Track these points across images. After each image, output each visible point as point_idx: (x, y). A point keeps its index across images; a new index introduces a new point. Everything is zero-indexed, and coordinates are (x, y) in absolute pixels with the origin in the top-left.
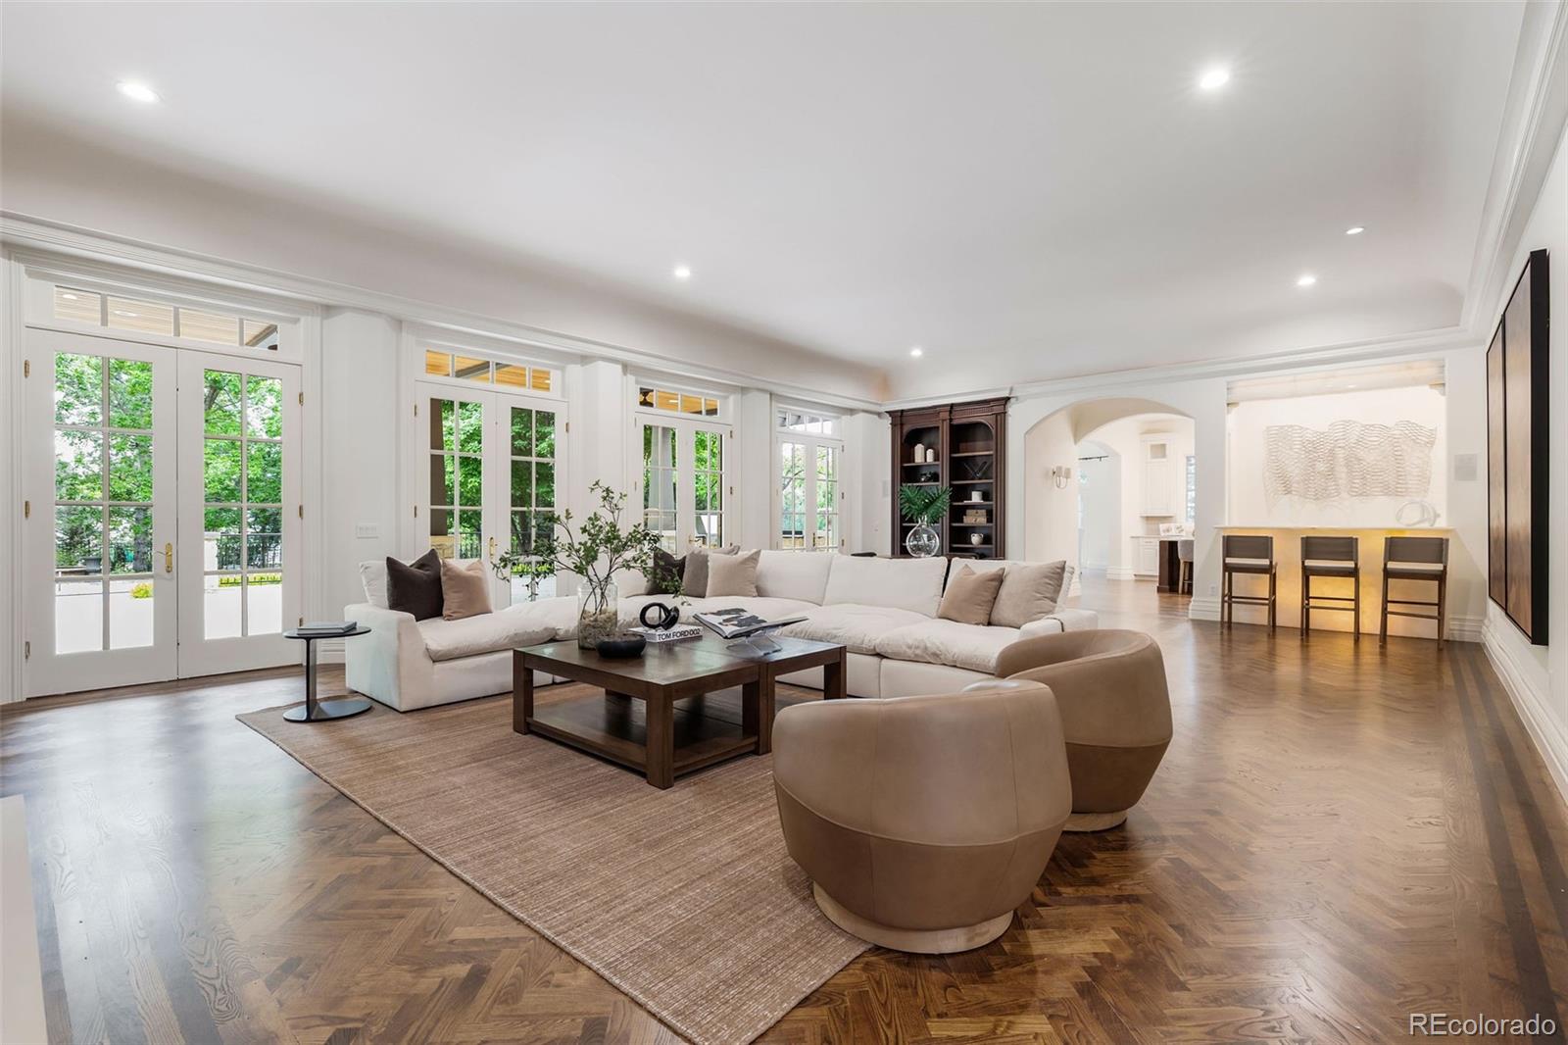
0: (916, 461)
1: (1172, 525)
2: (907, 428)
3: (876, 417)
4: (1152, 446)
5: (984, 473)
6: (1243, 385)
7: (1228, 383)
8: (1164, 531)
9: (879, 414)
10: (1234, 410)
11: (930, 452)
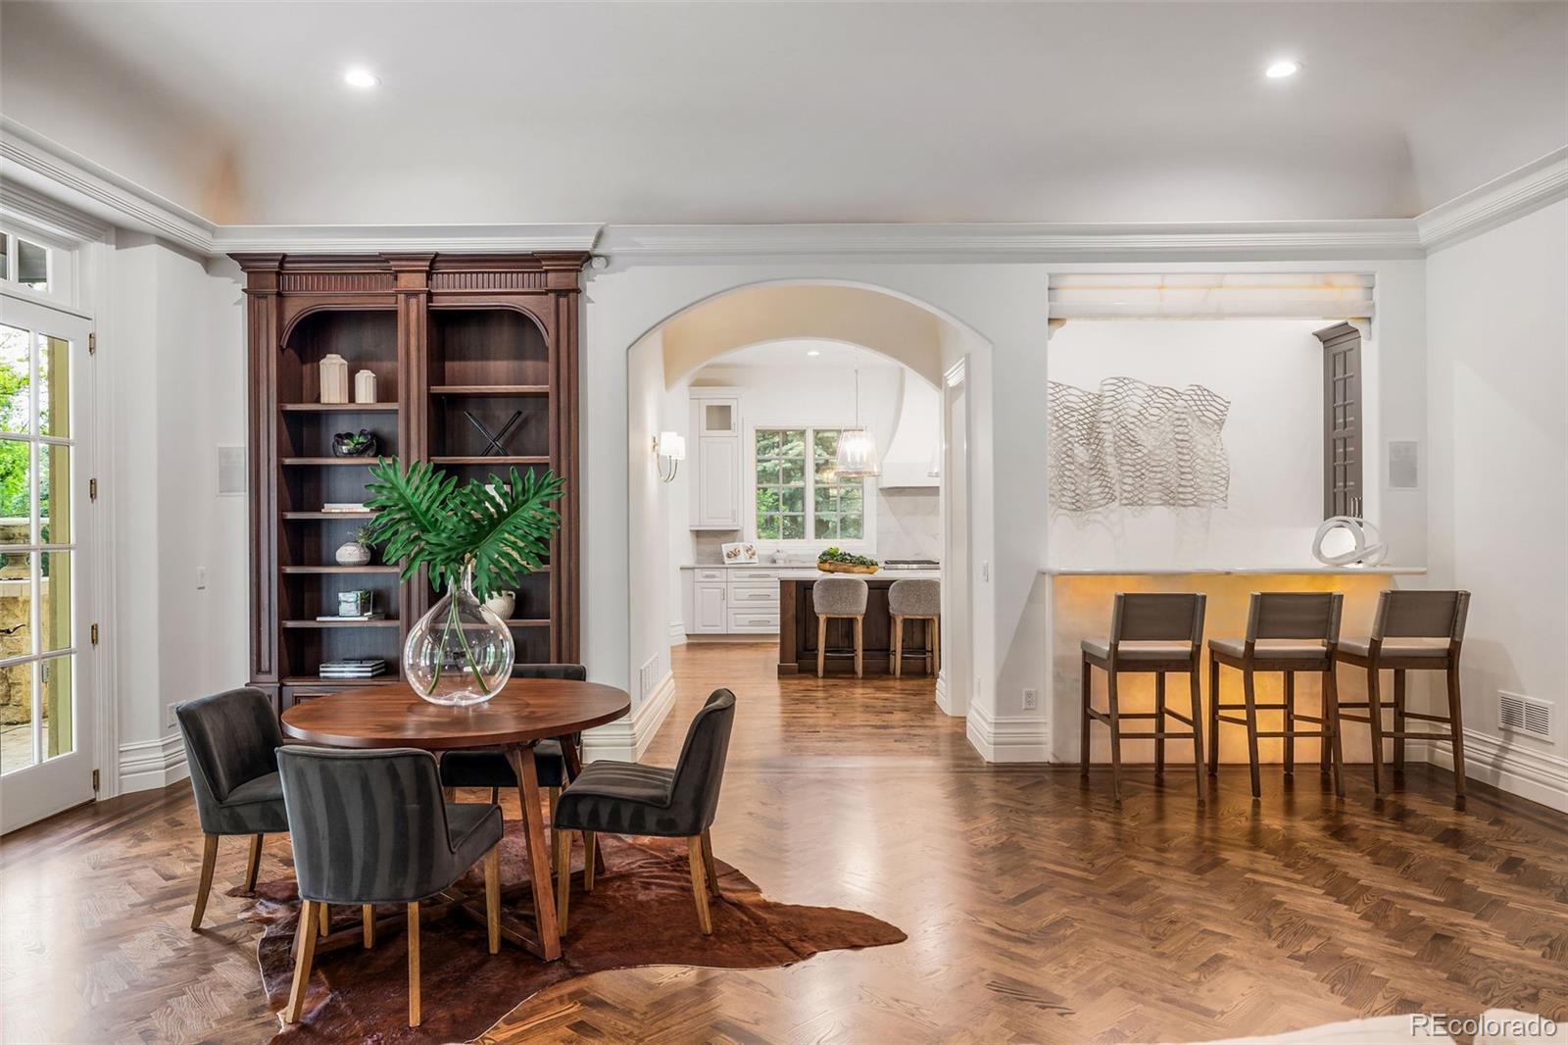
0: (324, 399)
1: (740, 546)
2: (295, 309)
3: (198, 266)
4: (709, 408)
5: (507, 443)
6: (1083, 285)
7: (1051, 276)
8: (729, 556)
9: (207, 261)
10: (1059, 332)
11: (365, 382)
